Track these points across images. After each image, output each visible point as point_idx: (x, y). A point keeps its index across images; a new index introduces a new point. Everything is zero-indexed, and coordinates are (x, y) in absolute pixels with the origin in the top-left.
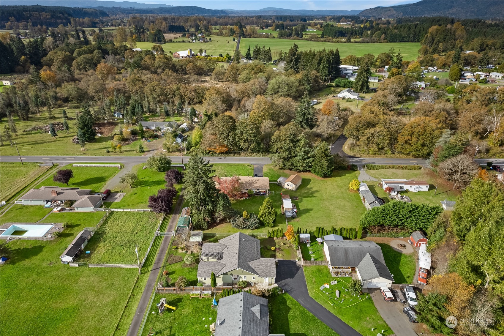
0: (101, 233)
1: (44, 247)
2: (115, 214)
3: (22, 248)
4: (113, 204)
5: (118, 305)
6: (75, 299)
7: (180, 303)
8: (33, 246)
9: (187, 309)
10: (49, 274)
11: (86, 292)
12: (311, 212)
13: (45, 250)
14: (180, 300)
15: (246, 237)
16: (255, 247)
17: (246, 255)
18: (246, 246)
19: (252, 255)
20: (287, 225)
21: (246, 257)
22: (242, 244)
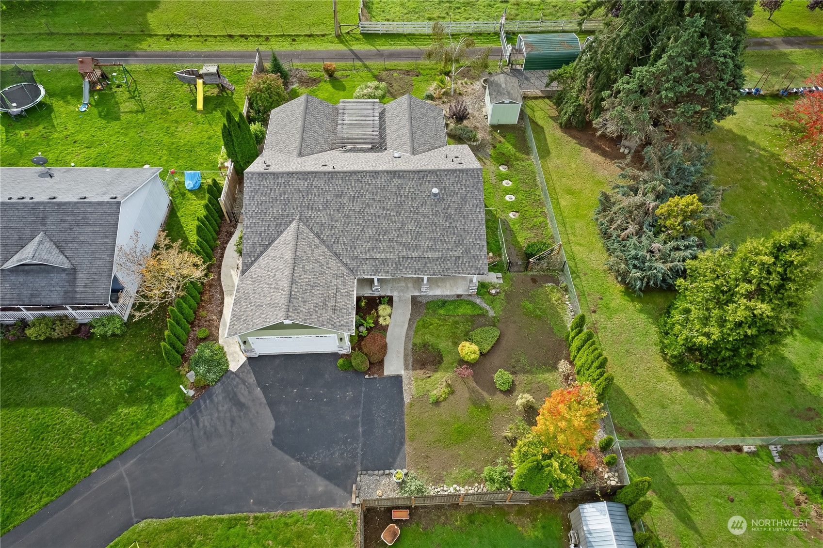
15: (464, 200)
16: (416, 248)
17: (342, 206)
18: (401, 205)
19: (356, 233)
20: (721, 442)
21: (326, 205)
22: (400, 187)
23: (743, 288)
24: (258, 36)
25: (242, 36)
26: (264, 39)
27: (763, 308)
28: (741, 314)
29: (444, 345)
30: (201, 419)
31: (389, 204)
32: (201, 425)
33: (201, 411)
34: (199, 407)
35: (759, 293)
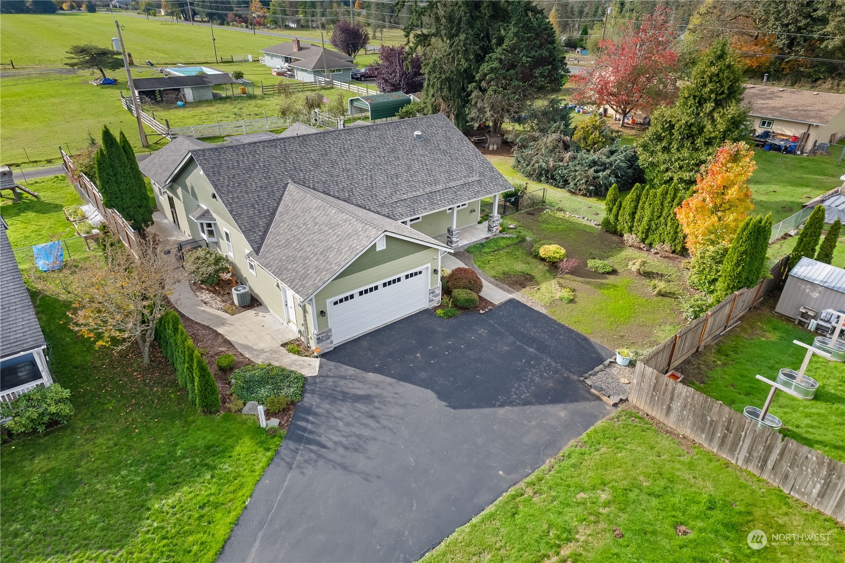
16: (436, 182)
17: (334, 162)
18: (394, 151)
19: (367, 183)
21: (316, 165)
22: (381, 137)
30: (323, 439)
31: (382, 152)
32: (330, 444)
33: (311, 432)
34: (305, 430)
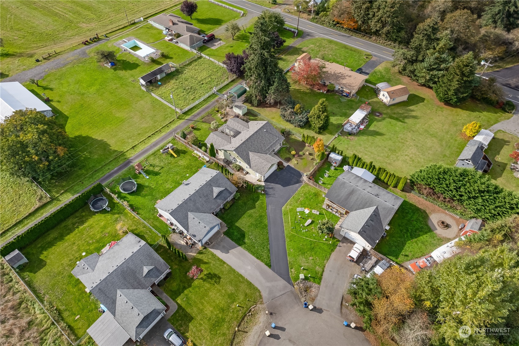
0: (180, 72)
1: (140, 66)
2: (202, 59)
3: (127, 60)
4: (208, 49)
5: (146, 132)
6: (127, 114)
7: (183, 155)
8: (134, 62)
9: (183, 161)
10: (127, 88)
11: (137, 113)
12: (378, 137)
13: (138, 69)
14: (184, 152)
15: (271, 129)
16: (271, 142)
17: (254, 144)
18: (262, 137)
19: (260, 147)
20: (334, 138)
21: (252, 146)
22: (259, 134)
23: (321, 113)
24: (157, 132)
25: (152, 134)
26: (159, 131)
27: (325, 114)
28: (323, 117)
29: (288, 156)
31: (260, 138)
35: (323, 112)
